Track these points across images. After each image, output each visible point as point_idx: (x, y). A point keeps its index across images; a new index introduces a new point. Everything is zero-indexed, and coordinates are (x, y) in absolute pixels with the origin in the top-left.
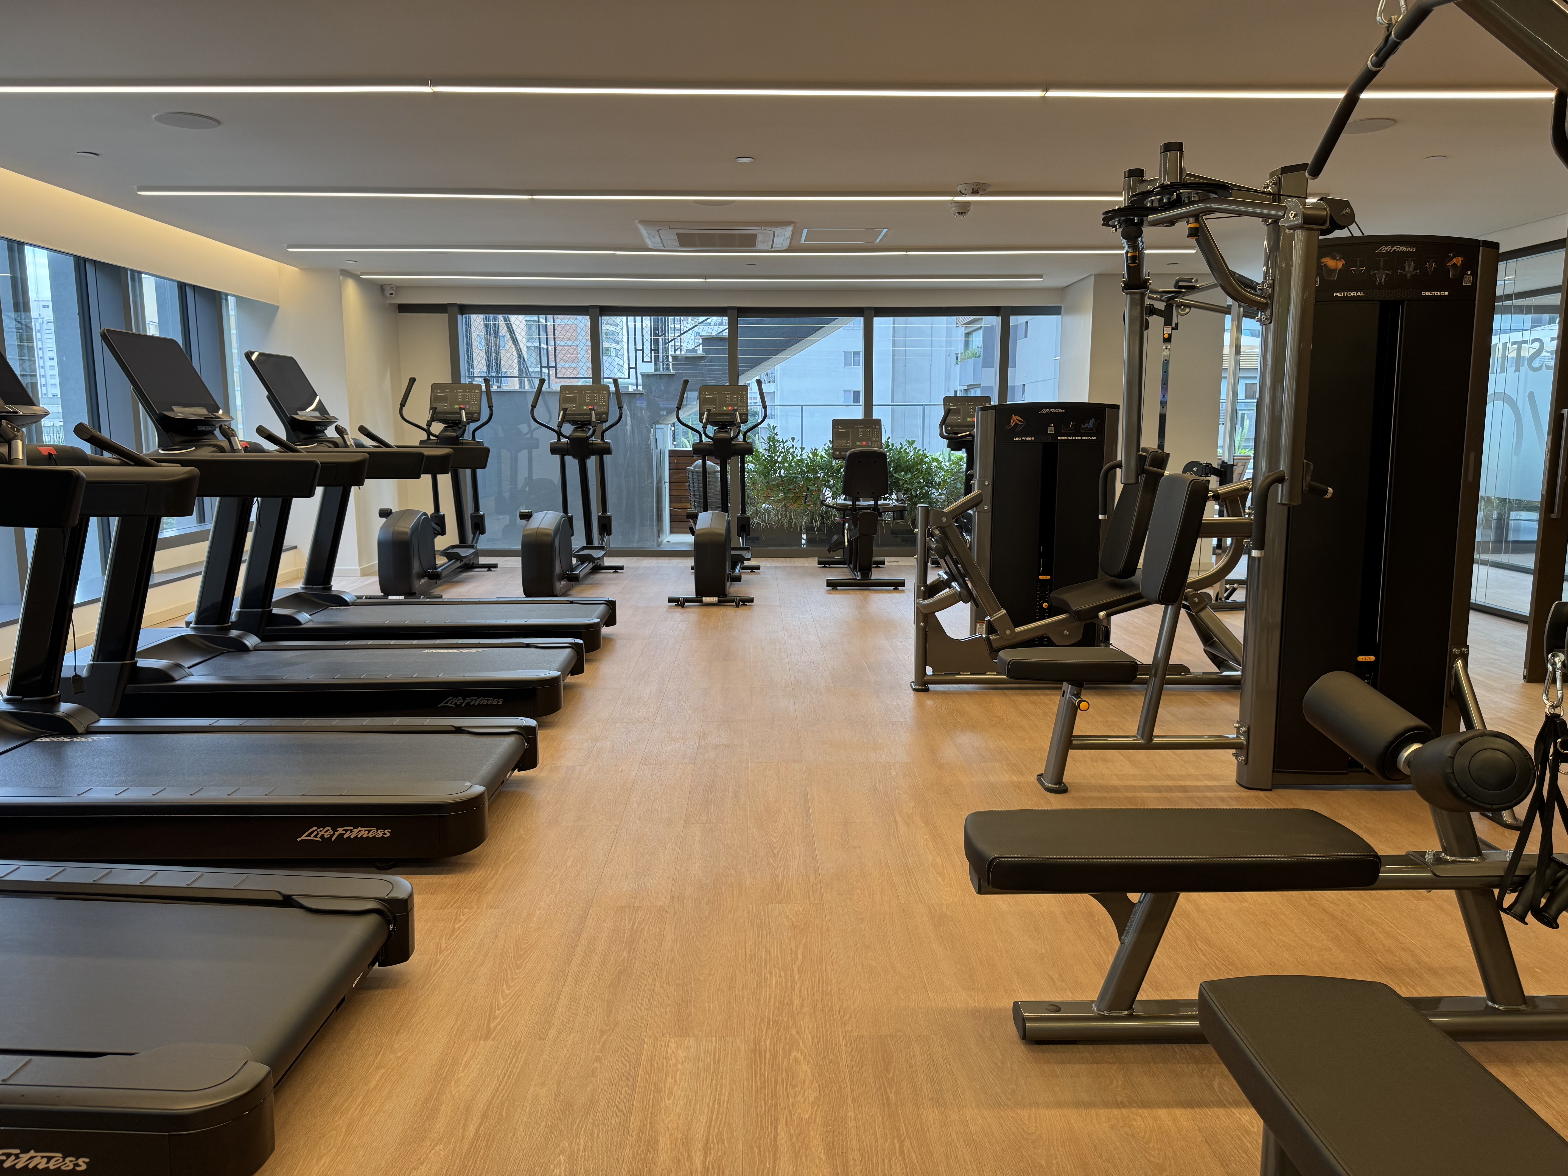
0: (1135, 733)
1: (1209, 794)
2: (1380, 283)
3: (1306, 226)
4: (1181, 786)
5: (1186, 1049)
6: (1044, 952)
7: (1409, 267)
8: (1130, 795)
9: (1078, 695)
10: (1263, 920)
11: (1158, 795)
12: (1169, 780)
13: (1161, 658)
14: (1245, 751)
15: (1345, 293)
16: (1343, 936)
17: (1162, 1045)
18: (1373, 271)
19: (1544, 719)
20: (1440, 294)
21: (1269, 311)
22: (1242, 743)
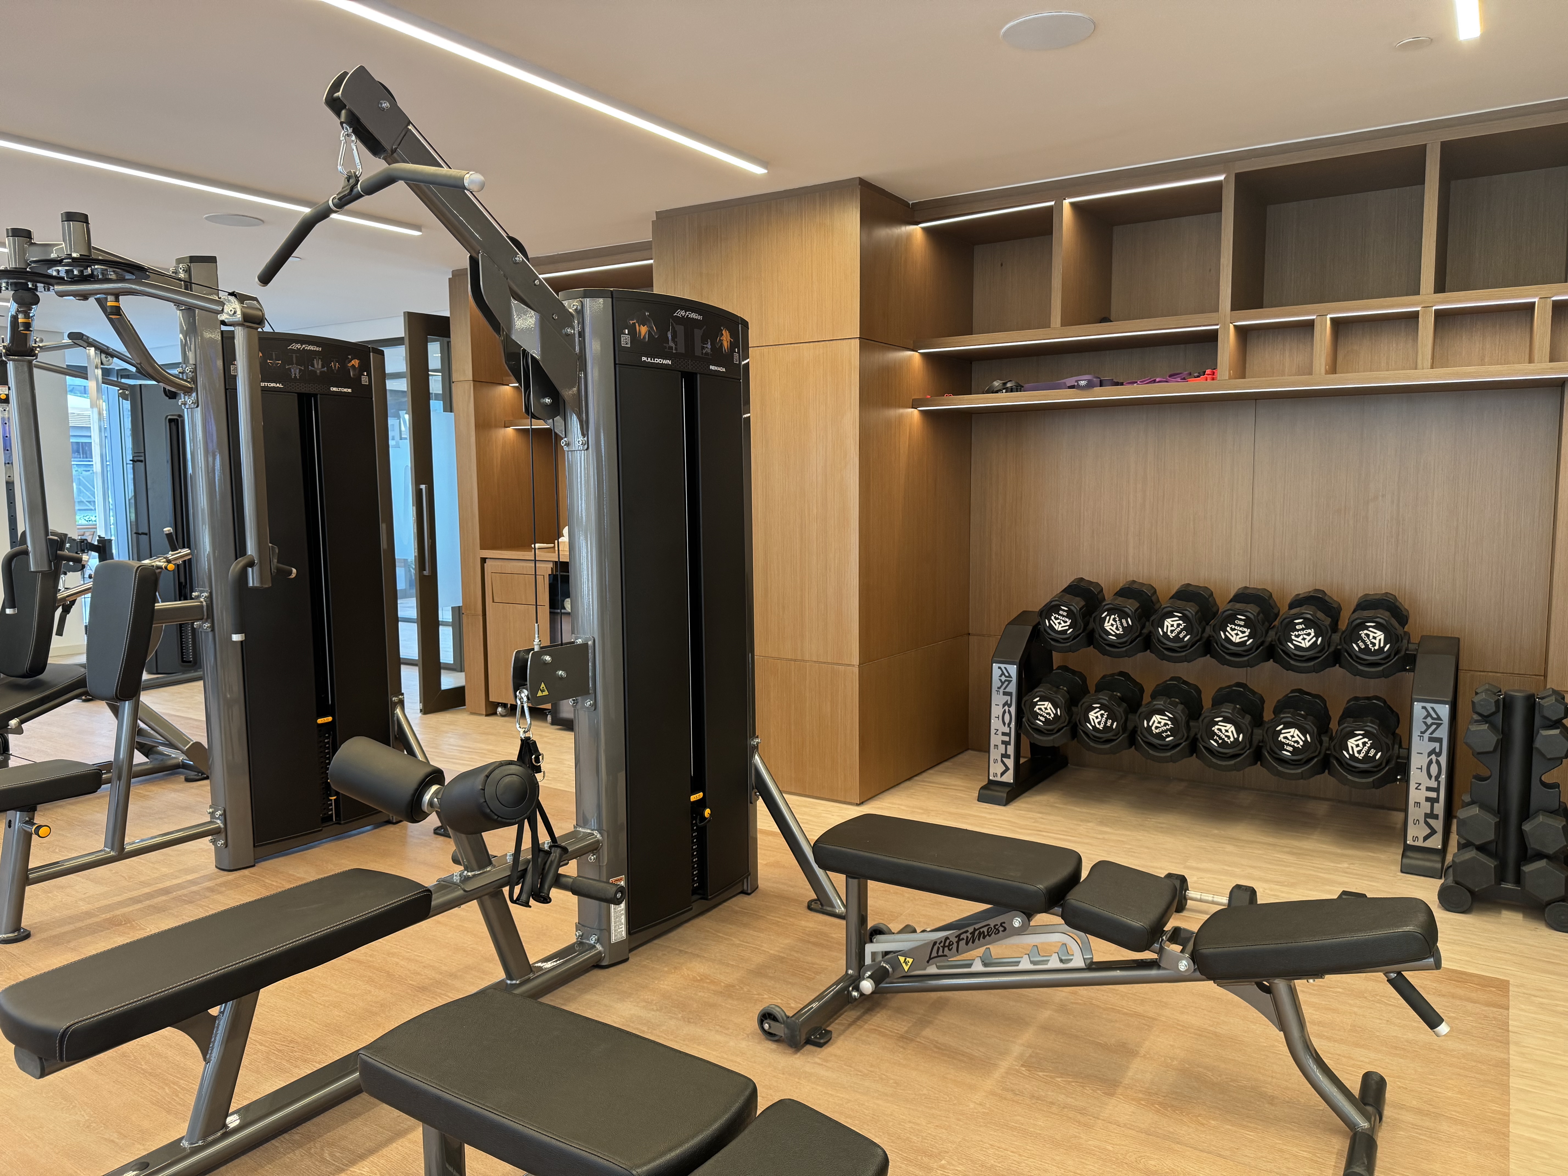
0: (102, 847)
1: (194, 888)
2: (295, 377)
3: (246, 324)
4: (161, 889)
5: (285, 1139)
6: (87, 1118)
7: (318, 365)
8: (108, 916)
9: (31, 822)
10: (302, 989)
11: (139, 906)
12: (146, 887)
13: (123, 758)
14: (223, 835)
15: (266, 384)
16: (374, 975)
17: (261, 1147)
18: (288, 365)
19: (520, 742)
20: (345, 390)
21: (194, 394)
22: (219, 827)
